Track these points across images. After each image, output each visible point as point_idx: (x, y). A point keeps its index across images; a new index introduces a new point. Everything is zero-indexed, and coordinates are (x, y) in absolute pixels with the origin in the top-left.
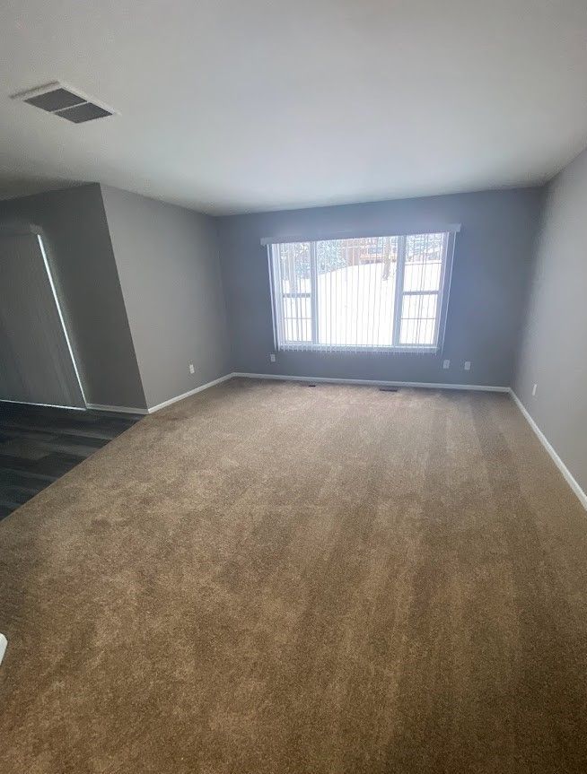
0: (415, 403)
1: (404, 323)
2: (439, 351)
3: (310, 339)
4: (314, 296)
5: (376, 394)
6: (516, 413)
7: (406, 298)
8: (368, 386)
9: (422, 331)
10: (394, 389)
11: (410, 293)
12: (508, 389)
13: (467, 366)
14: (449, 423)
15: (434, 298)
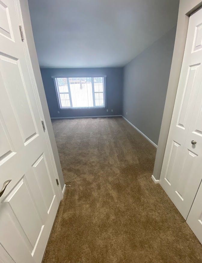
0: (102, 120)
1: (96, 101)
2: (105, 107)
3: (70, 106)
4: (69, 93)
5: (92, 119)
6: (124, 119)
7: (96, 94)
8: (89, 118)
9: (100, 102)
10: (96, 118)
11: (97, 92)
12: (121, 116)
13: (112, 111)
14: (111, 123)
15: (102, 94)
